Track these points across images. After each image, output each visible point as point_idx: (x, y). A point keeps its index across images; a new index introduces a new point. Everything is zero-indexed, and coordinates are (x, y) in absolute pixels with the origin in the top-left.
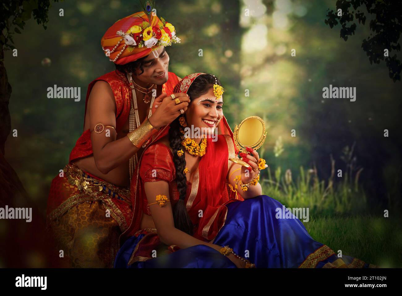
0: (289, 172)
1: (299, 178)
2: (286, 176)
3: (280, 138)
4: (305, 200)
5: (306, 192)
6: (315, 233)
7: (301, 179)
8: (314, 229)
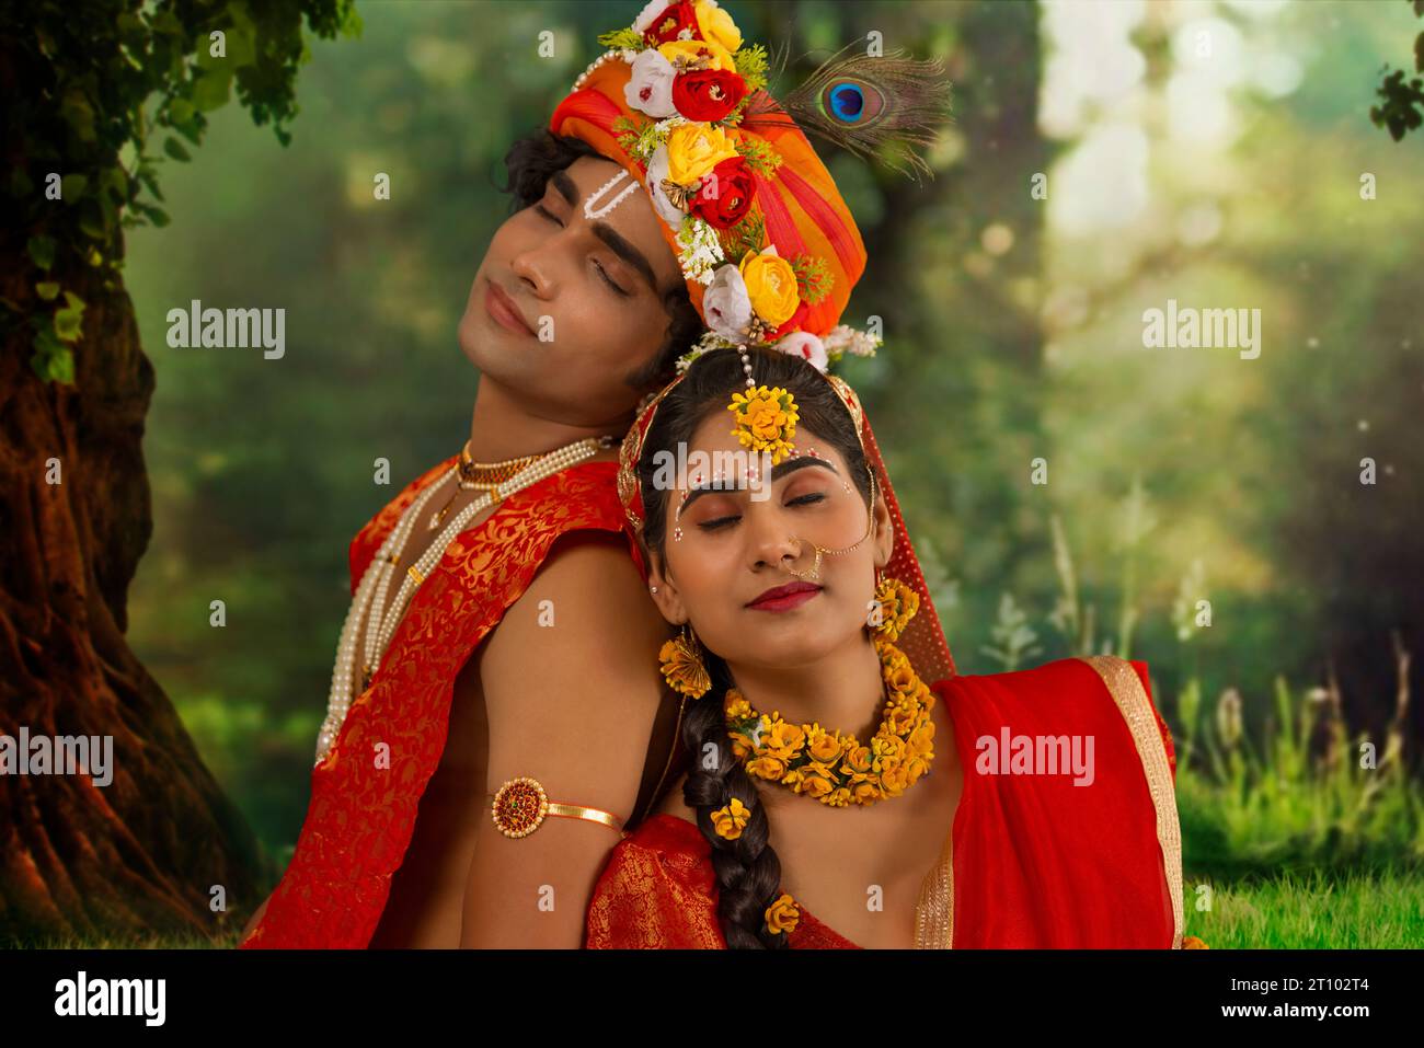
0: (1231, 697)
1: (1269, 722)
2: (1222, 715)
3: (1197, 567)
4: (1295, 808)
5: (1300, 779)
6: (1332, 935)
7: (1278, 727)
8: (1331, 922)
